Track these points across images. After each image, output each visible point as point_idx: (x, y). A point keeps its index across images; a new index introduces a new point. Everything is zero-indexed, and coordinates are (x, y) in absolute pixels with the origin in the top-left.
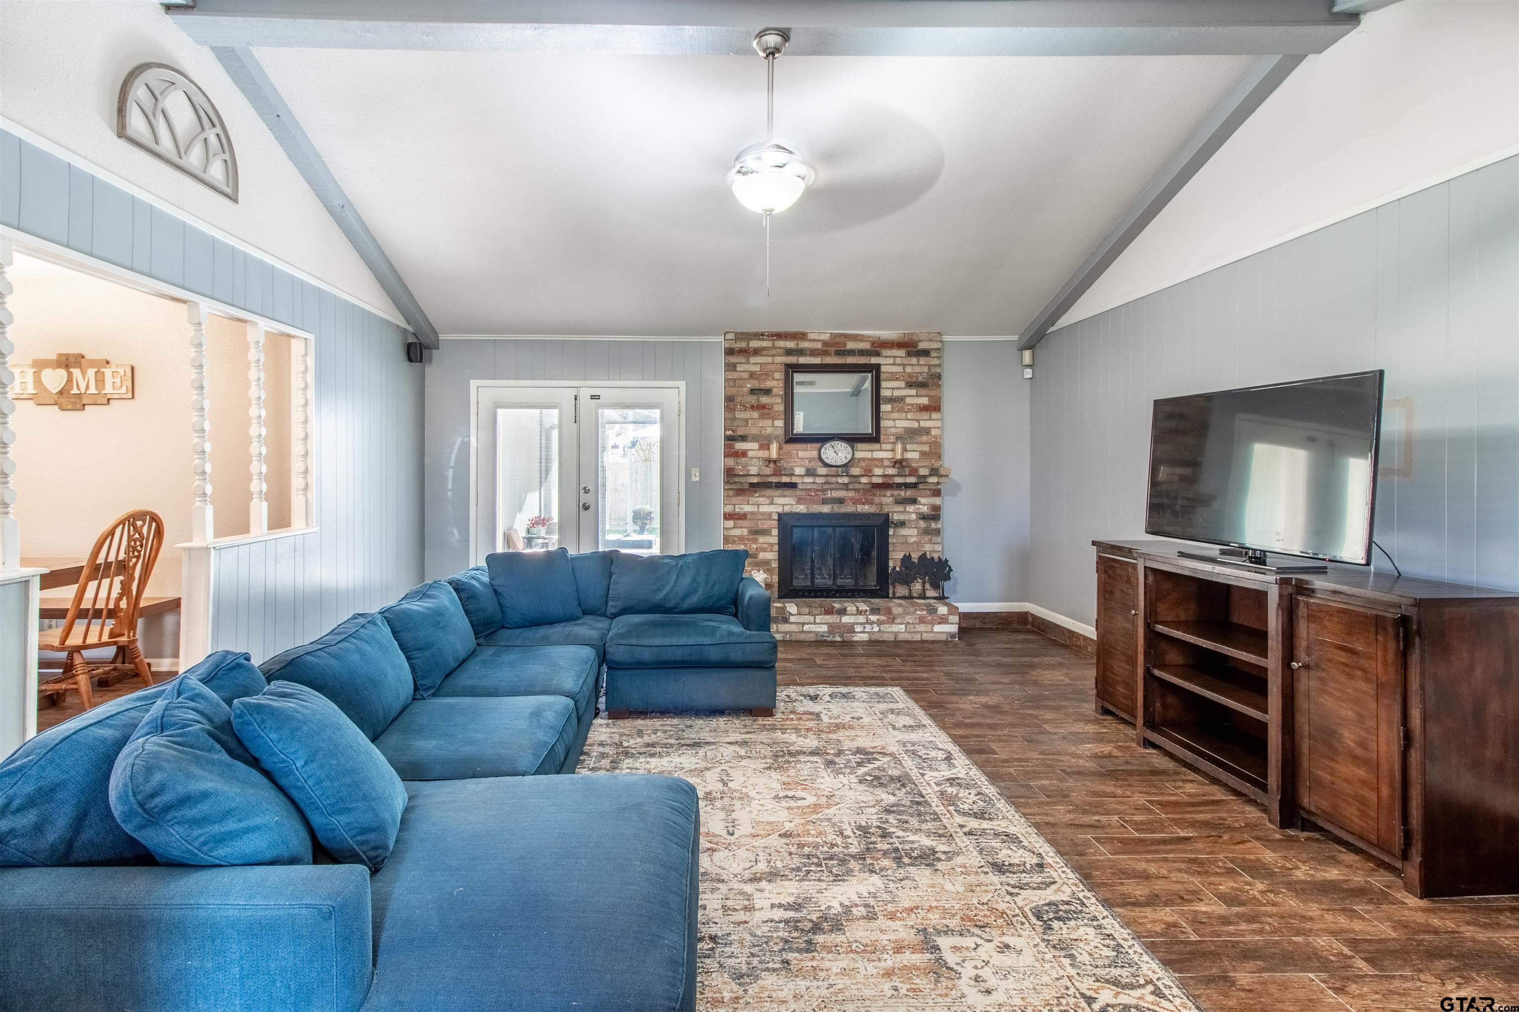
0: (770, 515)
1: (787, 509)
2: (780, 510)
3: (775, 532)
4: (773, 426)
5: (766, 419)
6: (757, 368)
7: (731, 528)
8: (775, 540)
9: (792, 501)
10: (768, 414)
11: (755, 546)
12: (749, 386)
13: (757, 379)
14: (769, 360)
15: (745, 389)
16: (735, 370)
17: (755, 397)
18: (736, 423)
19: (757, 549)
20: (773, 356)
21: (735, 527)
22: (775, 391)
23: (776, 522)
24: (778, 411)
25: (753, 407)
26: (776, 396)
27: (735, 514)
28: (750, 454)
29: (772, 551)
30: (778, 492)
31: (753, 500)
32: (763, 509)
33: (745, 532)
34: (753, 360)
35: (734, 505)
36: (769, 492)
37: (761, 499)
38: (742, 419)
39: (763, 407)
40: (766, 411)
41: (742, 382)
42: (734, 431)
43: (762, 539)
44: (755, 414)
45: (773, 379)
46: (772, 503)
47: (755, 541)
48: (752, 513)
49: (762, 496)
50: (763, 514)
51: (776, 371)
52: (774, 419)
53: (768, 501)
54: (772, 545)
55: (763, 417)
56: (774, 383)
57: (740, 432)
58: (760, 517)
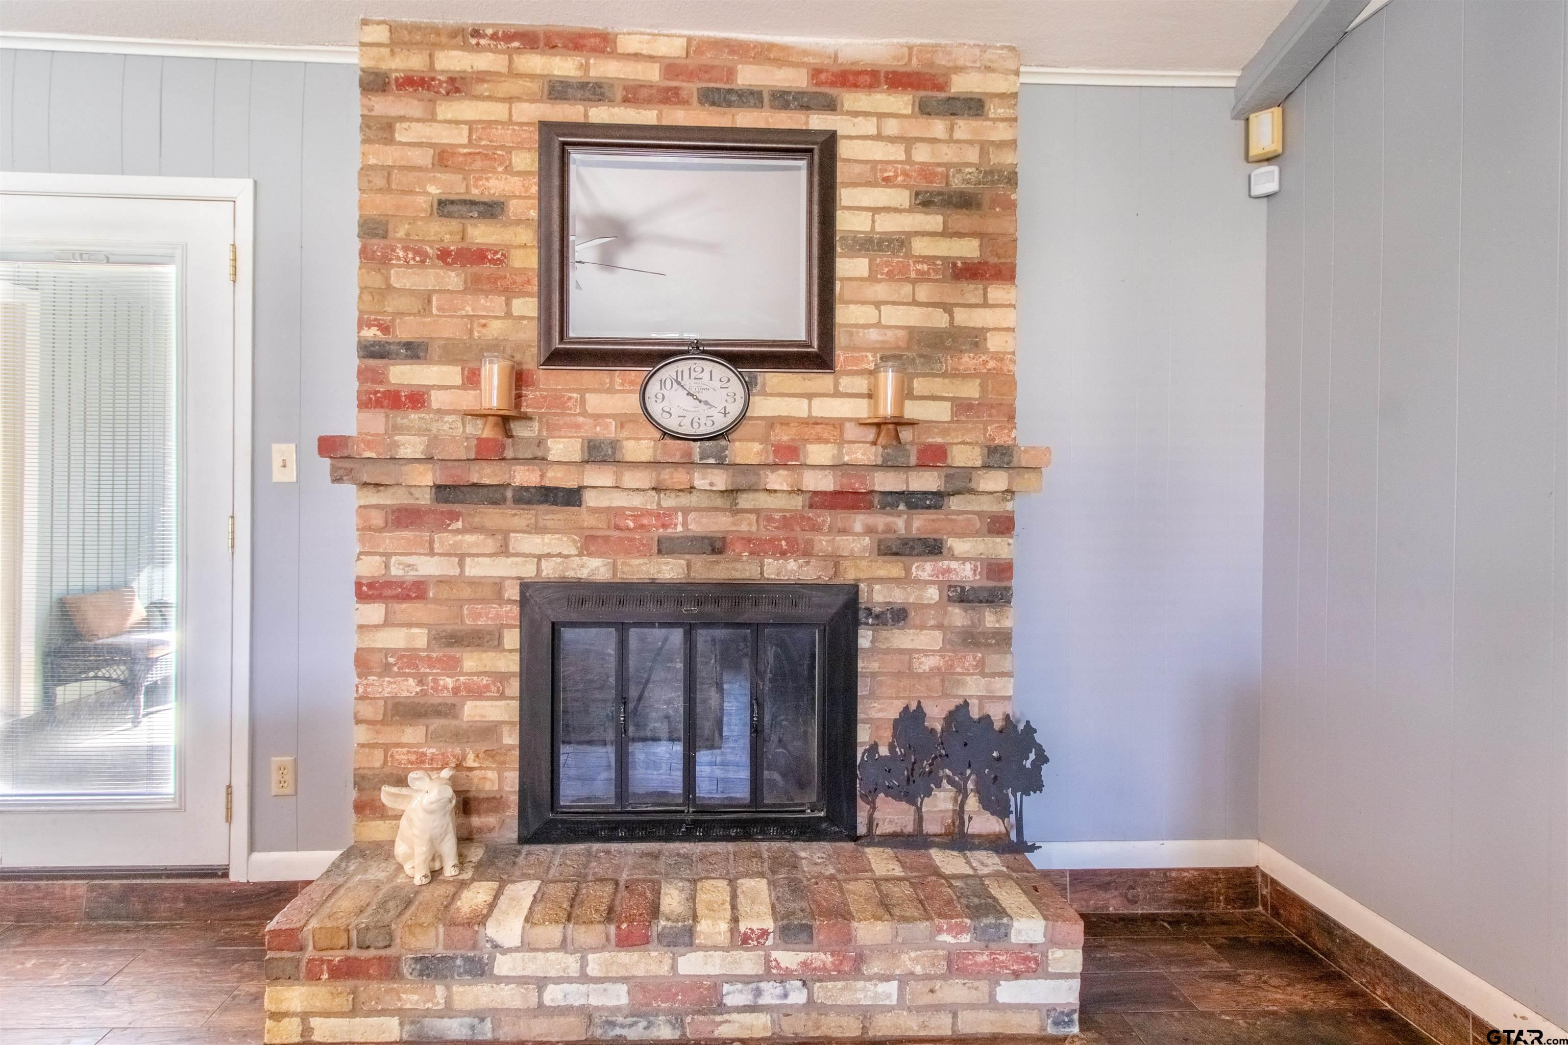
0: (498, 585)
1: (550, 570)
2: (528, 571)
3: (512, 639)
4: (509, 315)
5: (486, 293)
6: (458, 137)
7: (377, 627)
8: (510, 663)
9: (565, 544)
10: (493, 280)
11: (450, 682)
12: (433, 189)
13: (459, 169)
14: (498, 111)
15: (421, 199)
16: (390, 141)
17: (454, 225)
18: (392, 305)
19: (456, 690)
20: (510, 100)
21: (388, 623)
22: (515, 208)
23: (516, 610)
24: (523, 271)
25: (444, 256)
26: (518, 222)
27: (389, 584)
28: (437, 399)
29: (502, 696)
30: (522, 517)
31: (444, 540)
32: (477, 568)
33: (419, 638)
34: (448, 110)
35: (387, 555)
36: (492, 516)
37: (470, 538)
38: (411, 292)
39: (479, 256)
40: (486, 269)
41: (412, 176)
42: (385, 329)
43: (472, 661)
44: (453, 279)
45: (508, 170)
46: (504, 551)
47: (452, 666)
48: (443, 581)
49: (473, 530)
50: (475, 583)
51: (519, 147)
52: (510, 293)
53: (490, 545)
54: (502, 677)
55: (475, 286)
56: (510, 185)
57: (405, 331)
58: (467, 593)
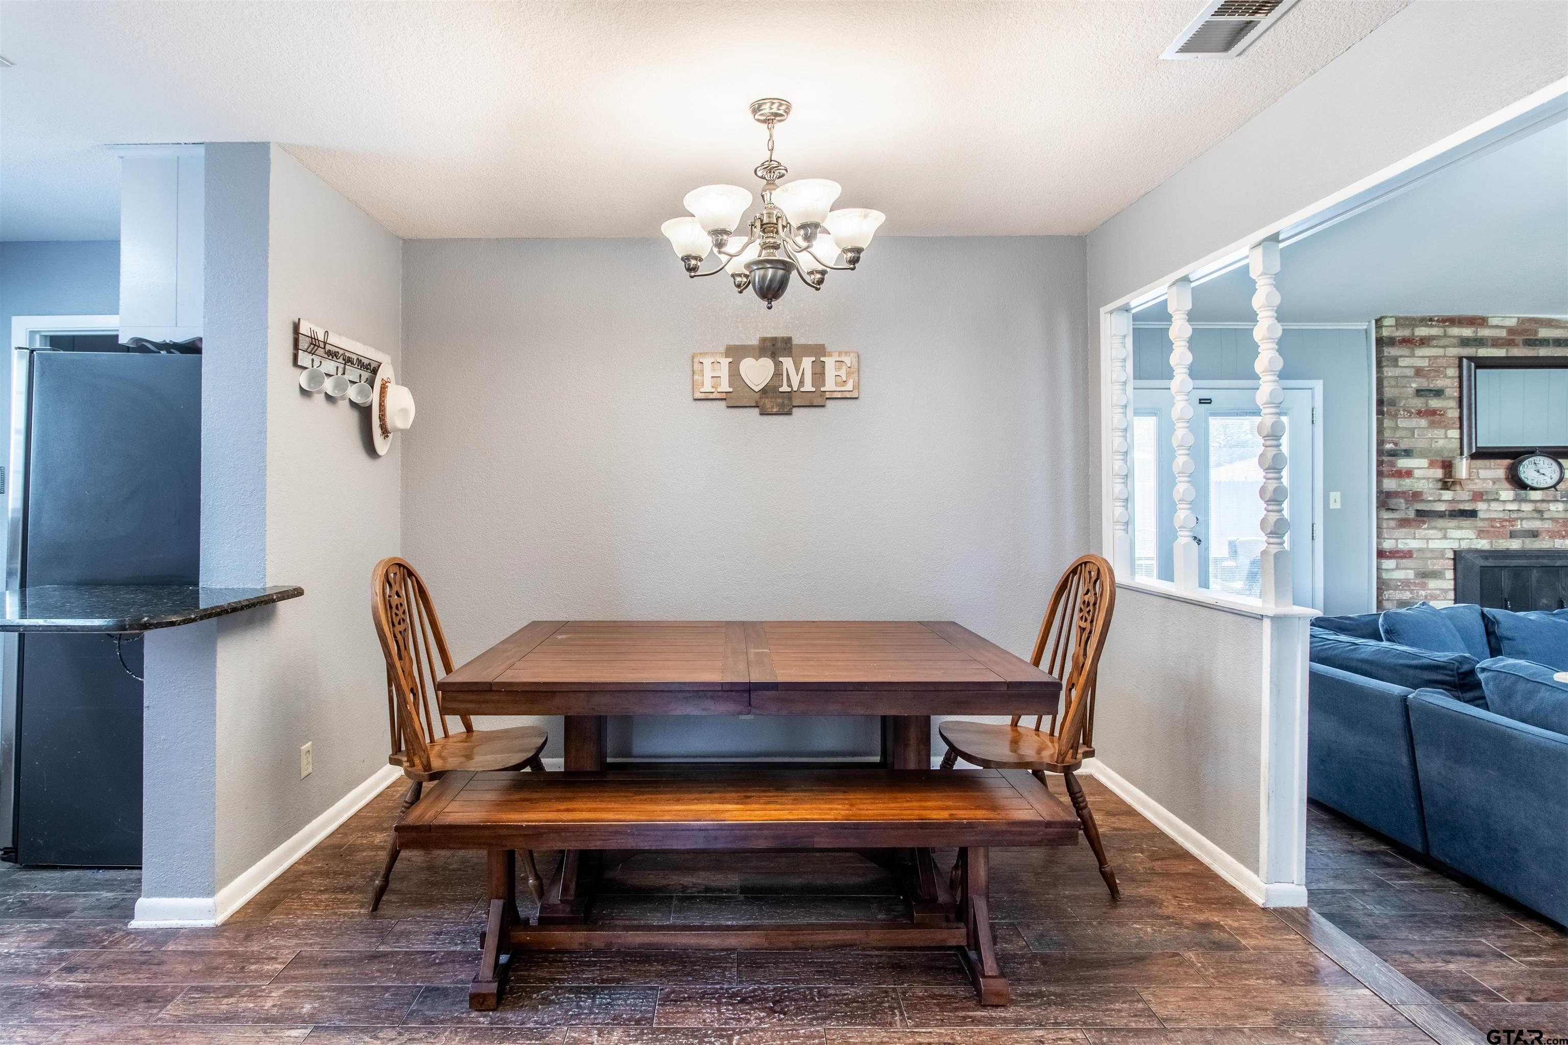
0: (1442, 552)
1: (1464, 545)
2: (1455, 546)
3: (1450, 574)
4: (1446, 437)
5: (1438, 428)
6: (1424, 363)
7: (1393, 570)
8: (1450, 585)
9: (1471, 534)
10: (1440, 422)
11: (1423, 593)
12: (1414, 385)
13: (1425, 376)
14: (1439, 352)
15: (1409, 389)
16: (1396, 366)
17: (1423, 400)
18: (1399, 434)
19: (1426, 597)
20: (1444, 347)
21: (1397, 568)
22: (1448, 392)
23: (1452, 562)
24: (1452, 418)
25: (1420, 413)
26: (1449, 398)
27: (1397, 552)
28: (1417, 473)
29: (1445, 599)
30: (1454, 523)
31: (1420, 533)
32: (1433, 545)
33: (1411, 574)
34: (1419, 352)
35: (1397, 539)
36: (1441, 523)
37: (1431, 532)
38: (1406, 429)
39: (1433, 412)
40: (1437, 418)
41: (1405, 380)
42: (1396, 444)
43: (1433, 584)
44: (1423, 422)
45: (1446, 376)
46: (1445, 537)
47: (1424, 586)
48: (1420, 550)
49: (1435, 528)
50: (1432, 551)
51: (1449, 367)
52: (1447, 427)
53: (1439, 534)
54: (1445, 591)
55: (1432, 425)
56: (1447, 382)
57: (1404, 445)
58: (1429, 555)
